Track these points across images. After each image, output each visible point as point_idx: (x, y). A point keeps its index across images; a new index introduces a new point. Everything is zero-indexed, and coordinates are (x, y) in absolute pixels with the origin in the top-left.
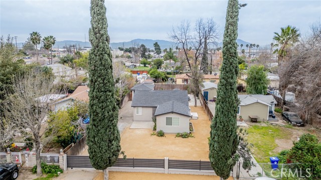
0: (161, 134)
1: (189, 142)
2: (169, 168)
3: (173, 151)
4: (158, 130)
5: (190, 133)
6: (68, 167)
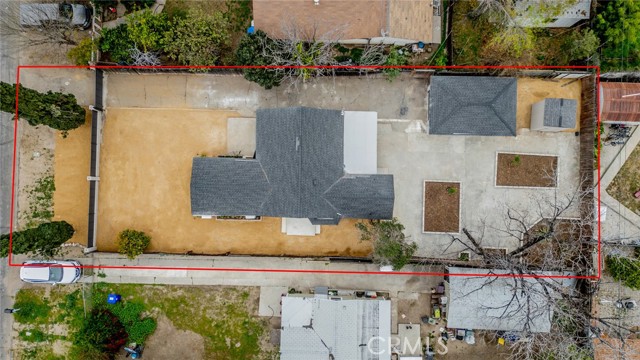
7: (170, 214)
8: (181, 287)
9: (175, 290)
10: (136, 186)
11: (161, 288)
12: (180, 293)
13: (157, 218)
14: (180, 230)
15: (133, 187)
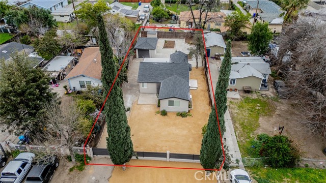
0: (164, 113)
1: (188, 123)
2: (170, 158)
3: (173, 133)
4: (162, 109)
5: (189, 111)
6: (94, 154)
7: (190, 127)
8: (234, 125)
9: (237, 127)
10: (174, 141)
11: (237, 133)
12: (237, 125)
13: (193, 132)
14: (200, 123)
15: (174, 142)
